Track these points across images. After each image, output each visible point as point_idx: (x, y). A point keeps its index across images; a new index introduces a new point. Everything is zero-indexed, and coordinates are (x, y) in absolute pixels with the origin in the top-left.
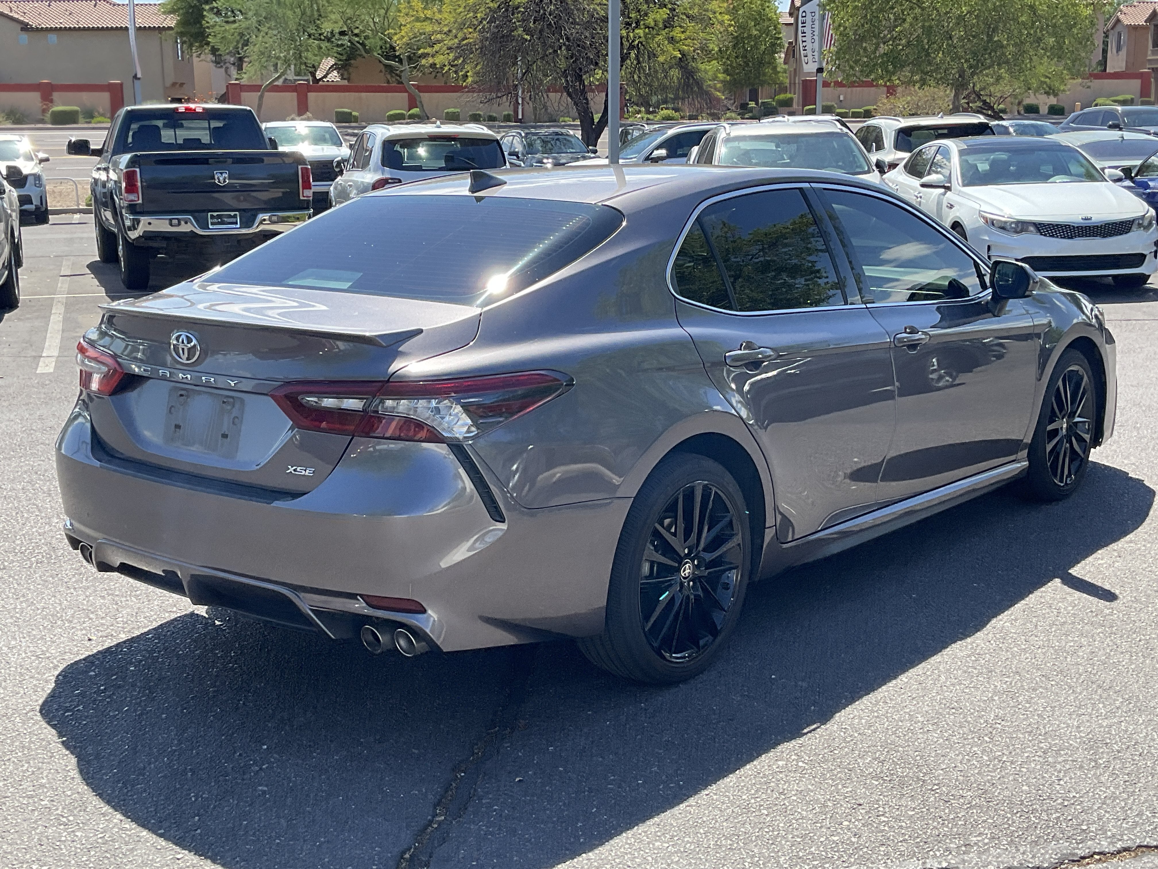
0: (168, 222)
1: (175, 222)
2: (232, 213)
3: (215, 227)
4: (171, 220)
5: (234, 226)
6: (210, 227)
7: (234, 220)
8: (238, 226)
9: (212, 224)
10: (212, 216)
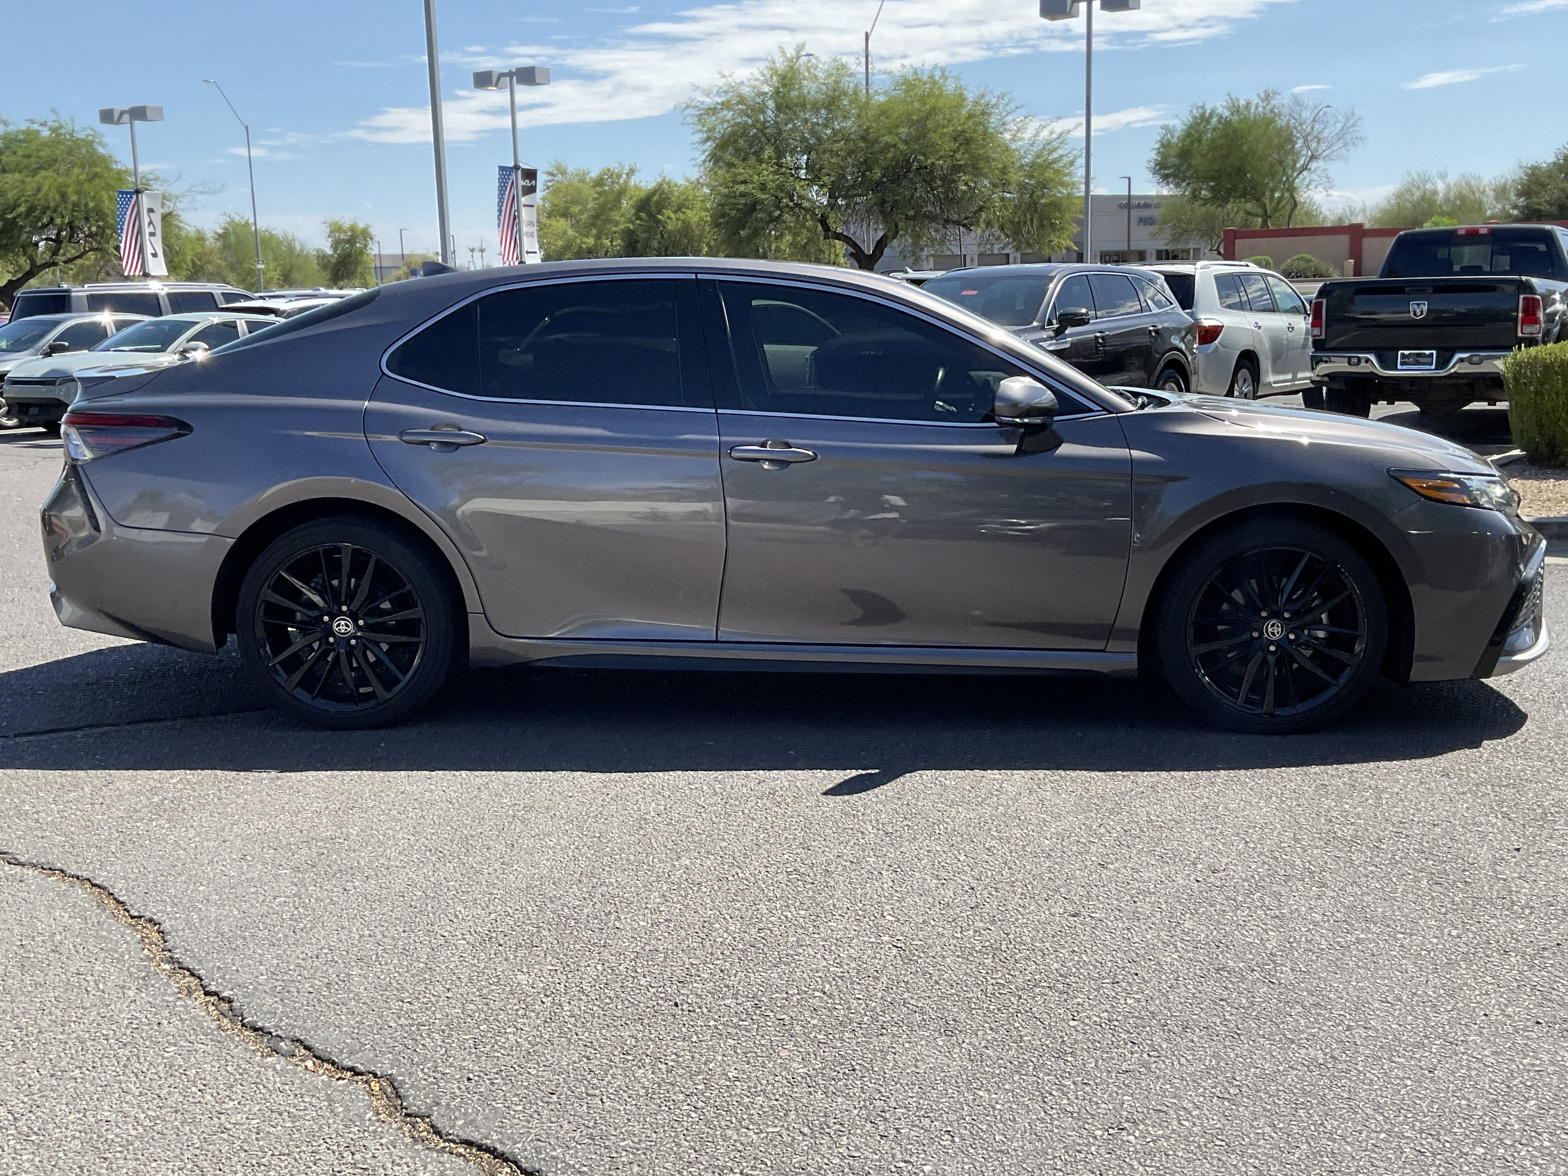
0: (1346, 359)
1: (1354, 360)
2: (1427, 352)
3: (1405, 367)
4: (1350, 358)
5: (1428, 367)
6: (1399, 367)
7: (1429, 360)
8: (1433, 367)
9: (1402, 364)
10: (1403, 354)
